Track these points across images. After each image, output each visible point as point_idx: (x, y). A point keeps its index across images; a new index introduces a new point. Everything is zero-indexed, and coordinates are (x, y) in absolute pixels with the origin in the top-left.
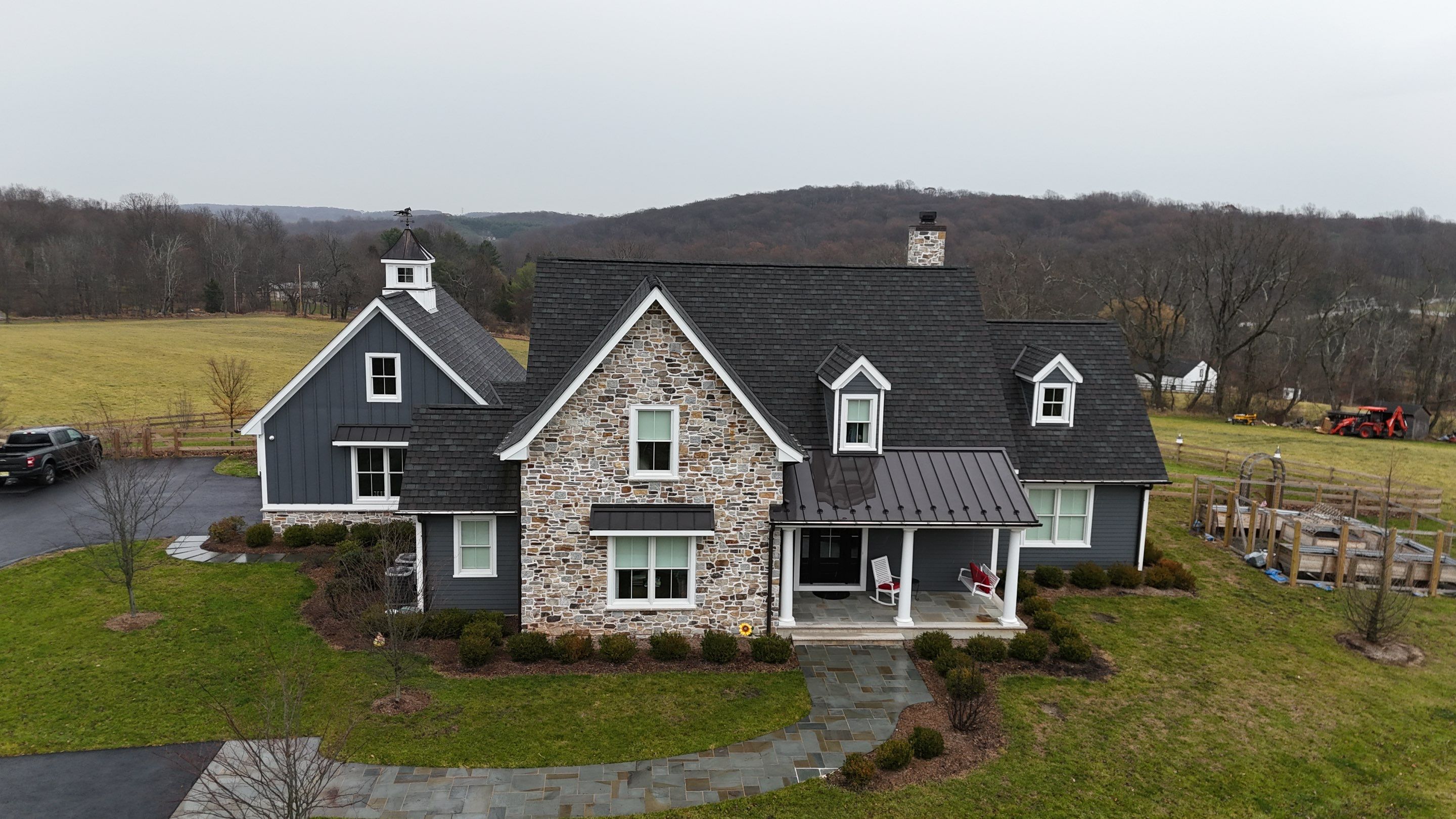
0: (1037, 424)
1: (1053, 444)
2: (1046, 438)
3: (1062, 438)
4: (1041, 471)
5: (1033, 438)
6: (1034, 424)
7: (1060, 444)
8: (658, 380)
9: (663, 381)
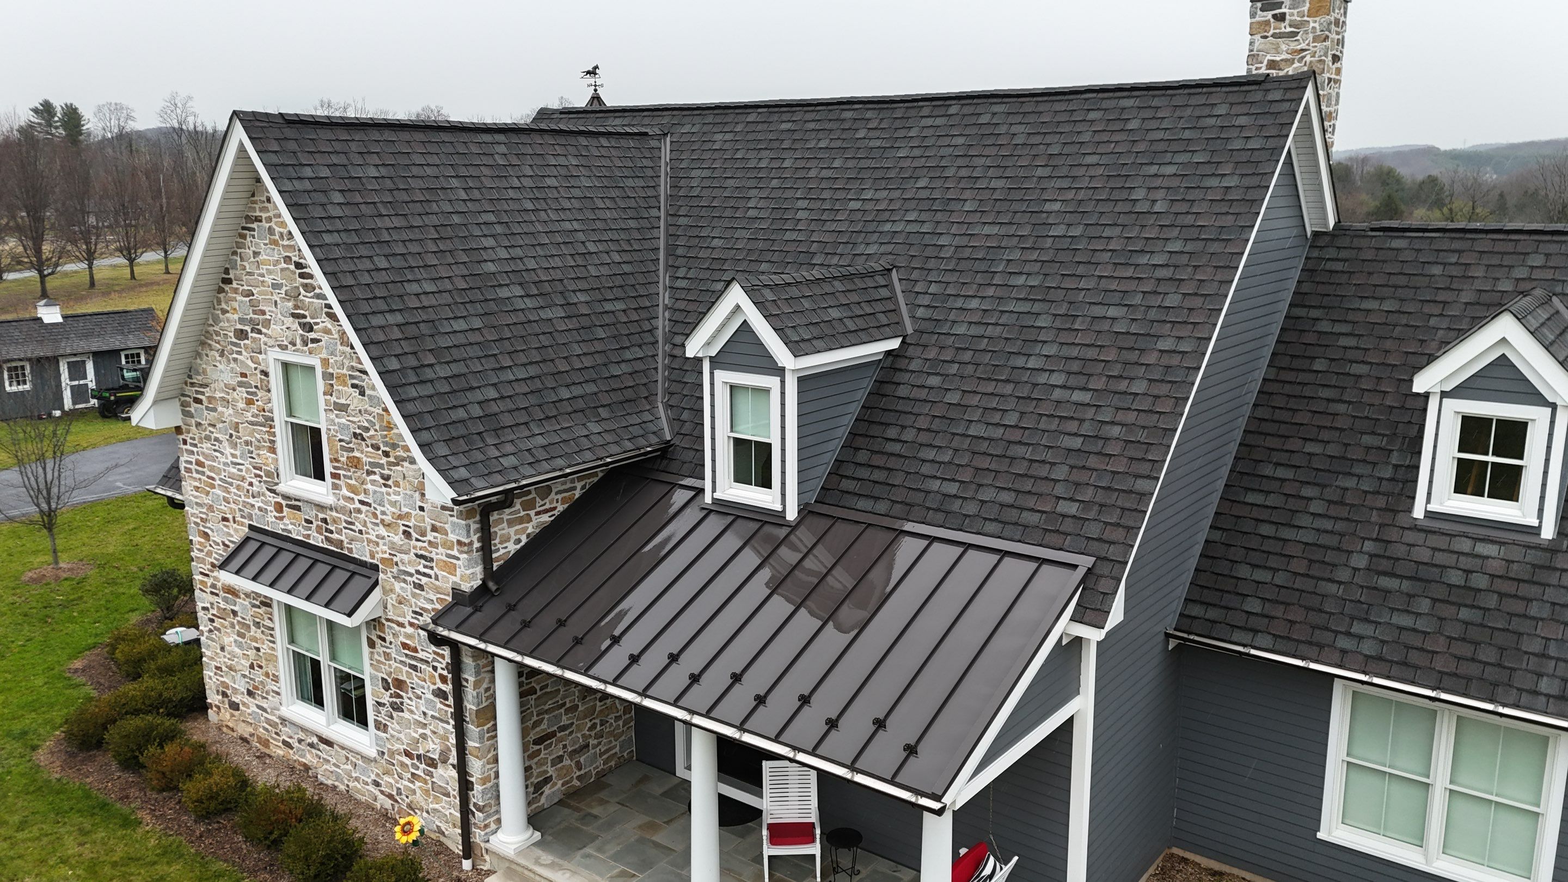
0: (1429, 515)
1: (1455, 578)
2: (1440, 558)
3: (1495, 566)
4: (1368, 648)
5: (1400, 550)
6: (1418, 512)
7: (1480, 581)
8: (290, 304)
9: (296, 307)
